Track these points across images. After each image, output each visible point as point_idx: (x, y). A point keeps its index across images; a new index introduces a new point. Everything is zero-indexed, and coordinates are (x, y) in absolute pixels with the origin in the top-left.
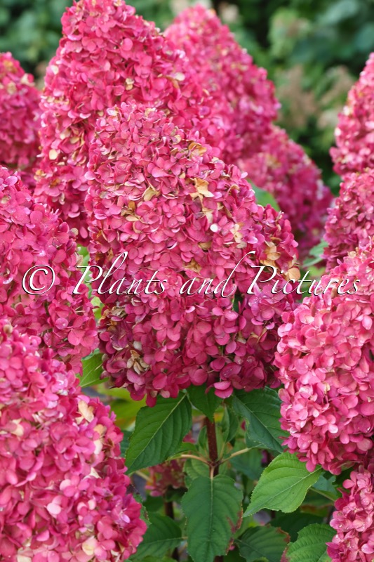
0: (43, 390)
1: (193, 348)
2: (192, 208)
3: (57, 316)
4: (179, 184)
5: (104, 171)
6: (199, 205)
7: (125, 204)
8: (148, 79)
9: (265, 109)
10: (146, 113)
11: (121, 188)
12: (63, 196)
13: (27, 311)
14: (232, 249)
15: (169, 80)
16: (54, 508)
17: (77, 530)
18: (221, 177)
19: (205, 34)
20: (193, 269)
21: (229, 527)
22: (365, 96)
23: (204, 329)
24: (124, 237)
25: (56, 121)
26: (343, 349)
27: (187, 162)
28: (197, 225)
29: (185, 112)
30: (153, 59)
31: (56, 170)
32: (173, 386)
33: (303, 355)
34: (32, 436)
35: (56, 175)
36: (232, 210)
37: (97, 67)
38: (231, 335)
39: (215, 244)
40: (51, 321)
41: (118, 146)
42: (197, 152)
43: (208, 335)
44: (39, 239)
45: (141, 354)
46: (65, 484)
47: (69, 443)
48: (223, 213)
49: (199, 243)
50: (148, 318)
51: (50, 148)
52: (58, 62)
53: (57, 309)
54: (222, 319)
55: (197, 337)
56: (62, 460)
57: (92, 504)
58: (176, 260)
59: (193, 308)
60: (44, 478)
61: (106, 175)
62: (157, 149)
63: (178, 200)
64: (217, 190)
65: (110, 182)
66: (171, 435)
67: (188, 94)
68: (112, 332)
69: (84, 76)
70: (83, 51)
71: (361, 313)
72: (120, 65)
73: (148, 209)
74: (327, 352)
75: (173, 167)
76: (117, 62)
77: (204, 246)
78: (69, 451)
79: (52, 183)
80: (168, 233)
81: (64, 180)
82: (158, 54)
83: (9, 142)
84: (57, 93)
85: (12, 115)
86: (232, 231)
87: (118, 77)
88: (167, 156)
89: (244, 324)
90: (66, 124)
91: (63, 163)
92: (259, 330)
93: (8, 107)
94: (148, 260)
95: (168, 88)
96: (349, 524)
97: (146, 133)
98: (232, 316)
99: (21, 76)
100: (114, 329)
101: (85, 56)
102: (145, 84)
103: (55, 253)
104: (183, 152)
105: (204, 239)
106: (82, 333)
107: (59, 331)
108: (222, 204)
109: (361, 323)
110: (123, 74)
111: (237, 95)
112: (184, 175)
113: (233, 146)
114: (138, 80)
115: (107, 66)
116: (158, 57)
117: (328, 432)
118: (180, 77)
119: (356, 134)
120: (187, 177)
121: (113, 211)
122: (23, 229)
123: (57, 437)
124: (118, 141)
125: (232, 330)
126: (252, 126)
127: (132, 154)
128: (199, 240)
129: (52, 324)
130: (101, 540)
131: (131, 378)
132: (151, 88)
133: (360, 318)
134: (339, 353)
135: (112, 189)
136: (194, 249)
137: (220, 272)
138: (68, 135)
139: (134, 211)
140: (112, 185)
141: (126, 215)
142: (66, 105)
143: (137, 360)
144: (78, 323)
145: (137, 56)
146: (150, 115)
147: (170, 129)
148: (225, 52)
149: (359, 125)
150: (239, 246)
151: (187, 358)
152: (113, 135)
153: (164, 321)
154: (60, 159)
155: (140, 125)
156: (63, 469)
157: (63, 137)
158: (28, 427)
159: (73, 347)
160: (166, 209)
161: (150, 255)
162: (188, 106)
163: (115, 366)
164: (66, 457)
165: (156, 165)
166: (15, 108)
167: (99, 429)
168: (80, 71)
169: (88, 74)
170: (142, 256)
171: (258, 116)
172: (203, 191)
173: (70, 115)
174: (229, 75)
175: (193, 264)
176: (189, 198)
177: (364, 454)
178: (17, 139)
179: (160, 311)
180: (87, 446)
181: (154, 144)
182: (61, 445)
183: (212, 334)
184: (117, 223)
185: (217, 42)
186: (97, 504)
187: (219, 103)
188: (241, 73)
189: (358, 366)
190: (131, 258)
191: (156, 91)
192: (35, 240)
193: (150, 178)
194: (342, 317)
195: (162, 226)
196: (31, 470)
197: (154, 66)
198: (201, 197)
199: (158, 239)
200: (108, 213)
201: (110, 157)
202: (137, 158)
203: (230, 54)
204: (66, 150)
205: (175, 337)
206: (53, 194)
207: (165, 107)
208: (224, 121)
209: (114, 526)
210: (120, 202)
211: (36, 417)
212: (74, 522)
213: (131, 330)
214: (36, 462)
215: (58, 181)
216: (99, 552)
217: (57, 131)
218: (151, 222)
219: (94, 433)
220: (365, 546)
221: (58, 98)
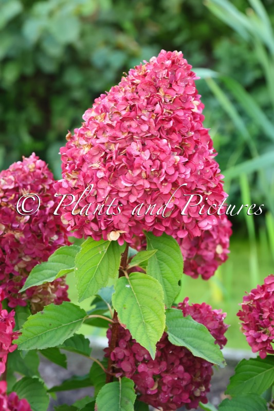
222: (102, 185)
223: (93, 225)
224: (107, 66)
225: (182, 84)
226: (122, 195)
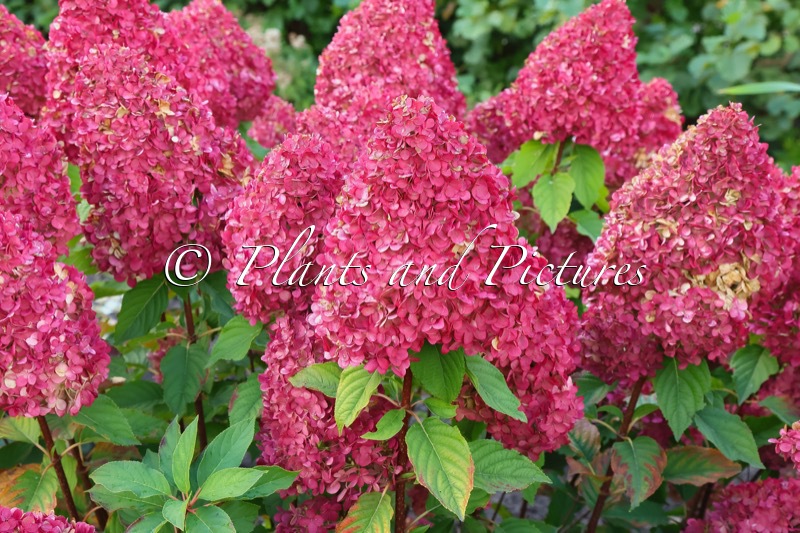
0: (21, 252)
1: (160, 235)
2: (156, 123)
3: (42, 206)
4: (145, 103)
5: (87, 97)
6: (162, 122)
7: (102, 120)
8: (131, 31)
9: (263, 78)
10: (120, 51)
11: (100, 109)
12: (64, 126)
13: (16, 201)
14: (190, 156)
15: (150, 32)
16: (32, 341)
17: (50, 356)
18: (182, 101)
19: (211, 18)
20: (159, 172)
21: (198, 381)
22: (331, 58)
23: (168, 219)
24: (102, 148)
25: (57, 67)
26: (266, 221)
27: (152, 87)
28: (161, 137)
29: (164, 59)
30: (136, 16)
31: (58, 105)
32: (148, 269)
33: (239, 230)
34: (11, 285)
35: (59, 110)
36: (191, 126)
37: (89, 21)
38: (192, 225)
39: (176, 152)
40: (37, 209)
41: (97, 76)
42: (162, 81)
43: (172, 224)
44: (27, 146)
45: (120, 243)
46: (41, 323)
47: (43, 292)
48: (184, 127)
49: (163, 152)
50: (122, 211)
51: (53, 89)
52: (60, 20)
53: (42, 199)
54: (183, 212)
55: (163, 226)
56: (38, 305)
57: (62, 338)
58: (144, 165)
59: (157, 202)
60: (23, 318)
61: (88, 100)
62: (127, 77)
63: (145, 117)
64: (177, 110)
65: (91, 104)
66: (152, 313)
67: (167, 44)
68: (96, 225)
69: (78, 28)
70: (77, 9)
71: (278, 193)
72: (107, 19)
73: (120, 124)
74: (256, 225)
75: (141, 91)
76: (105, 17)
77: (167, 154)
78: (43, 298)
79: (54, 117)
80: (136, 143)
81: (65, 113)
82: (140, 12)
83: (31, 96)
84: (58, 44)
85: (32, 73)
86: (191, 142)
87: (106, 29)
88: (135, 83)
89: (202, 215)
90: (66, 69)
91: (64, 101)
92: (215, 220)
93: (29, 67)
94: (122, 165)
95: (149, 38)
96: (274, 355)
97: (119, 66)
98: (191, 209)
99: (42, 44)
100: (97, 223)
101: (80, 12)
102: (130, 35)
103: (41, 158)
104: (150, 80)
105: (168, 148)
106: (64, 220)
107: (44, 217)
108: (182, 121)
109: (278, 200)
110: (110, 26)
111: (240, 67)
112: (149, 97)
113: (228, 103)
114: (122, 31)
115: (97, 20)
116: (141, 14)
117: (255, 286)
118: (162, 32)
119: (326, 90)
120: (152, 99)
121: (92, 126)
122: (12, 136)
123: (33, 287)
124: (96, 72)
125: (193, 221)
126: (251, 92)
127: (108, 83)
128: (163, 148)
129: (38, 211)
130: (71, 366)
131: (113, 262)
132: (134, 37)
133: (277, 197)
134: (263, 224)
135: (92, 110)
136: (159, 156)
137: (181, 175)
138: (68, 77)
139: (110, 127)
140: (92, 107)
141: (103, 130)
142: (64, 53)
143: (117, 248)
144: (60, 211)
145: (122, 12)
146: (123, 52)
147: (140, 62)
148: (228, 33)
149: (327, 82)
150: (196, 154)
151: (156, 243)
152: (93, 67)
153: (135, 212)
154: (62, 97)
155: (114, 59)
156: (38, 312)
157: (63, 79)
158: (8, 277)
159: (56, 230)
160: (134, 124)
161: (123, 161)
162: (167, 53)
163: (100, 253)
164: (40, 302)
165: (126, 90)
166: (35, 67)
167: (71, 285)
168: (75, 25)
169: (81, 27)
170: (116, 162)
171: (256, 84)
172: (165, 111)
173: (68, 60)
174: (231, 50)
175: (159, 168)
176: (153, 116)
177: (285, 303)
178: (38, 93)
179: (131, 204)
180: (59, 296)
181: (126, 74)
182: (36, 294)
183: (176, 224)
184: (97, 137)
185: (221, 24)
186: (66, 337)
187: (216, 69)
188: (242, 49)
189: (278, 234)
190: (108, 164)
191: (139, 40)
192: (24, 146)
193: (121, 99)
194: (265, 197)
195: (132, 137)
196: (11, 311)
197: (138, 21)
198: (164, 116)
199: (128, 147)
200: (89, 129)
201: (91, 86)
202: (112, 85)
203: (232, 34)
204: (67, 90)
205: (145, 225)
206: (55, 125)
207: (146, 53)
208: (219, 83)
209: (83, 356)
210: (97, 119)
211: (15, 271)
212: (47, 351)
213: (109, 222)
214: (15, 305)
215: (60, 114)
216: (69, 374)
217: (59, 75)
218: (122, 135)
219: (66, 288)
220: (283, 369)
221: (59, 48)
222: (534, 93)
223: (525, 126)
224: (783, 114)
225: (617, 24)
226: (548, 103)
